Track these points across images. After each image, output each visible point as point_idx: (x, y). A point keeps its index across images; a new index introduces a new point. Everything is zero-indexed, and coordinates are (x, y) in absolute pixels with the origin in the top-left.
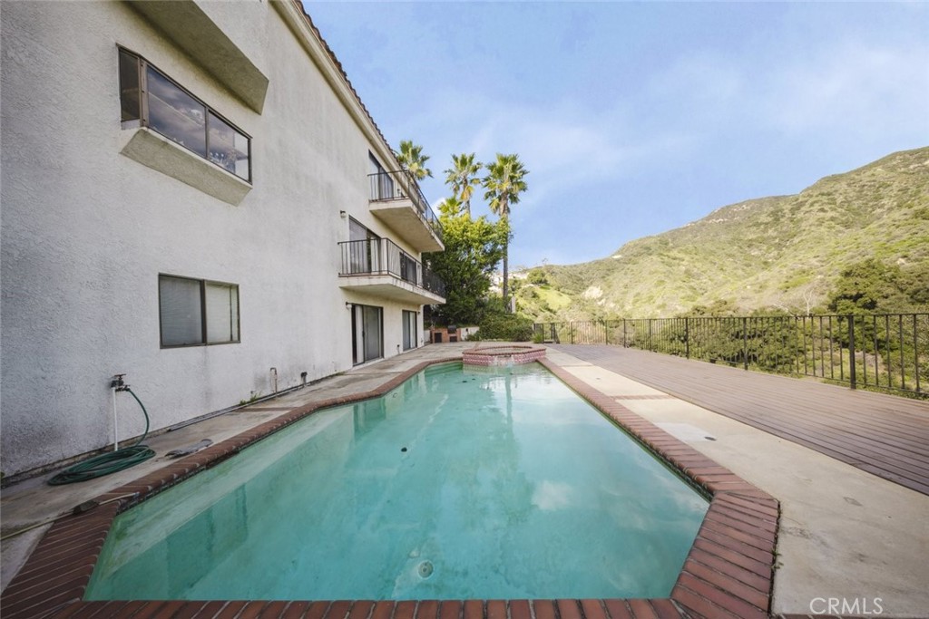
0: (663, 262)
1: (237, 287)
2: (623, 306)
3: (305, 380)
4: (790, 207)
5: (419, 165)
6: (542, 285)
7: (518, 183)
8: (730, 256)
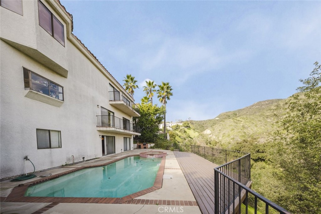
0: (234, 122)
1: (60, 131)
2: (218, 138)
3: (84, 160)
4: (283, 104)
5: (134, 84)
6: (188, 128)
7: (169, 93)
8: (259, 121)
